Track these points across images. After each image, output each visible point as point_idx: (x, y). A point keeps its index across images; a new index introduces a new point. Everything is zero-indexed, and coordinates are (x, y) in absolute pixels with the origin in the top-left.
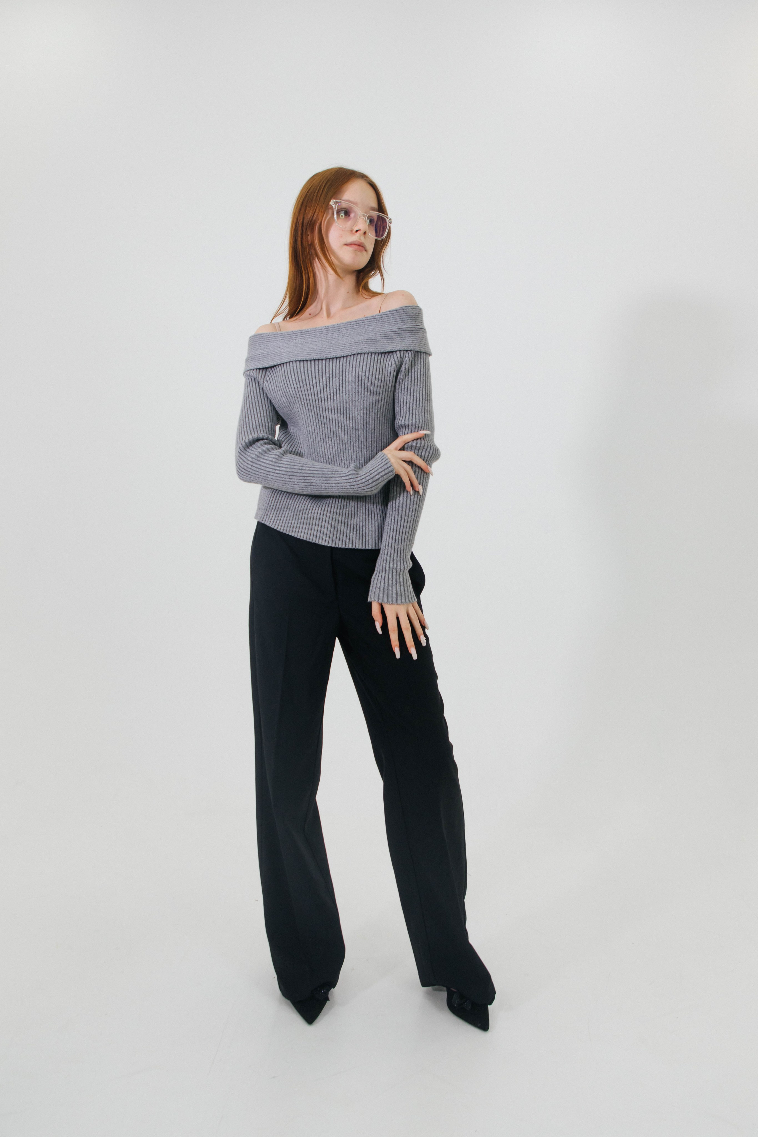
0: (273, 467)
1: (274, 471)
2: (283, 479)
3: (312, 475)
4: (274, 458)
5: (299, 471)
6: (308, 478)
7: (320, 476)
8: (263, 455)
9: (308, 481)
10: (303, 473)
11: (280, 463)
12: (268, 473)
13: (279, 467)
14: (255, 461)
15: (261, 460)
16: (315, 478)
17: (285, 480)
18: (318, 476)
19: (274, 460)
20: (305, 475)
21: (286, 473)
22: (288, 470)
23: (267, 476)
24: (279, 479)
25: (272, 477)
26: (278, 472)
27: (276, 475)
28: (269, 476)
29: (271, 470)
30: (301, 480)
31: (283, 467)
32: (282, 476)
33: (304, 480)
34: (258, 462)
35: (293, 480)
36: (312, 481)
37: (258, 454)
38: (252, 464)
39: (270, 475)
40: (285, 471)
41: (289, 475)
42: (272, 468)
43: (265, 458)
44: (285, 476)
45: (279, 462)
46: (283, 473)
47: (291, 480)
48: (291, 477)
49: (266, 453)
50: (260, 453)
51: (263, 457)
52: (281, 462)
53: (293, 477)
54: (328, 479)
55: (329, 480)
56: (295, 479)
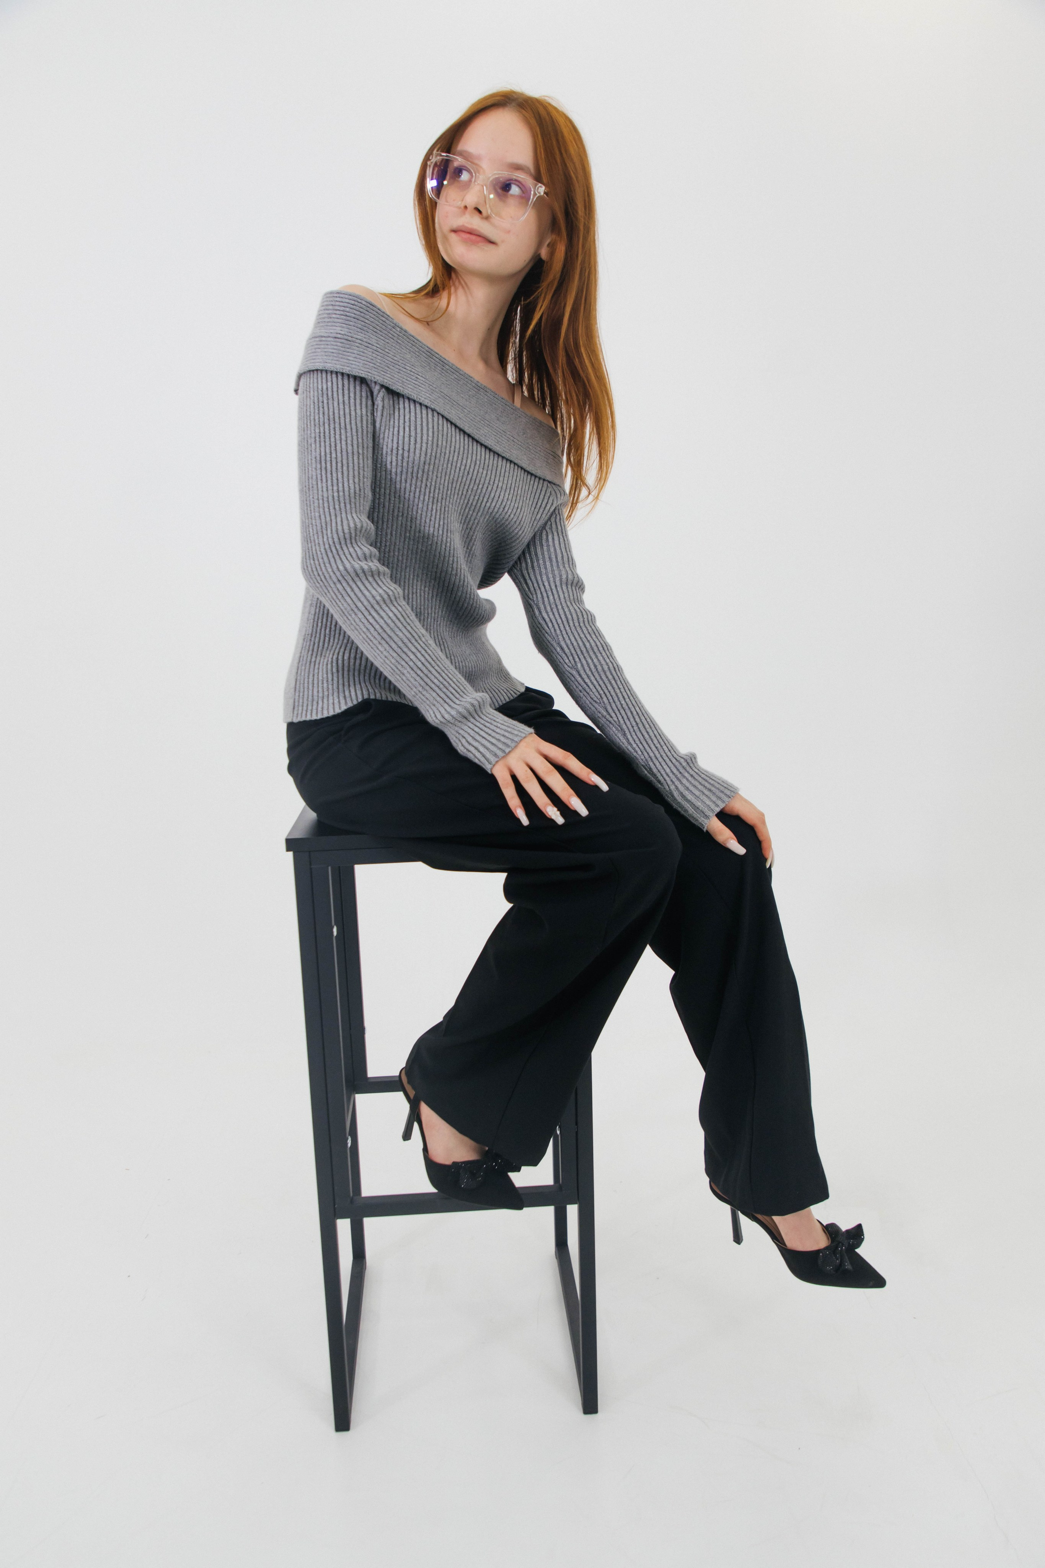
0: (369, 608)
1: (366, 613)
2: (370, 636)
3: (411, 663)
4: (380, 595)
5: (400, 643)
6: (403, 663)
7: (422, 675)
8: (366, 576)
9: (400, 667)
10: (404, 652)
11: (384, 610)
12: (356, 610)
13: (379, 614)
14: (348, 578)
15: (359, 583)
16: (412, 672)
17: (372, 639)
18: (419, 672)
19: (378, 598)
20: (404, 656)
21: (380, 631)
22: (387, 629)
23: (351, 612)
24: (365, 630)
25: (357, 620)
26: (372, 621)
27: (366, 622)
28: (353, 615)
29: (363, 609)
30: (393, 657)
31: (382, 618)
32: (372, 630)
33: (397, 661)
34: (351, 583)
35: (382, 649)
36: (405, 672)
37: (360, 572)
38: (341, 578)
39: (356, 614)
40: (382, 627)
41: (383, 638)
42: (367, 607)
43: (366, 583)
44: (375, 634)
45: (384, 606)
46: (377, 627)
47: (380, 647)
48: (383, 642)
49: (373, 576)
50: (364, 571)
51: (364, 579)
52: (386, 609)
53: (386, 646)
54: (428, 688)
55: (426, 690)
56: (385, 650)
